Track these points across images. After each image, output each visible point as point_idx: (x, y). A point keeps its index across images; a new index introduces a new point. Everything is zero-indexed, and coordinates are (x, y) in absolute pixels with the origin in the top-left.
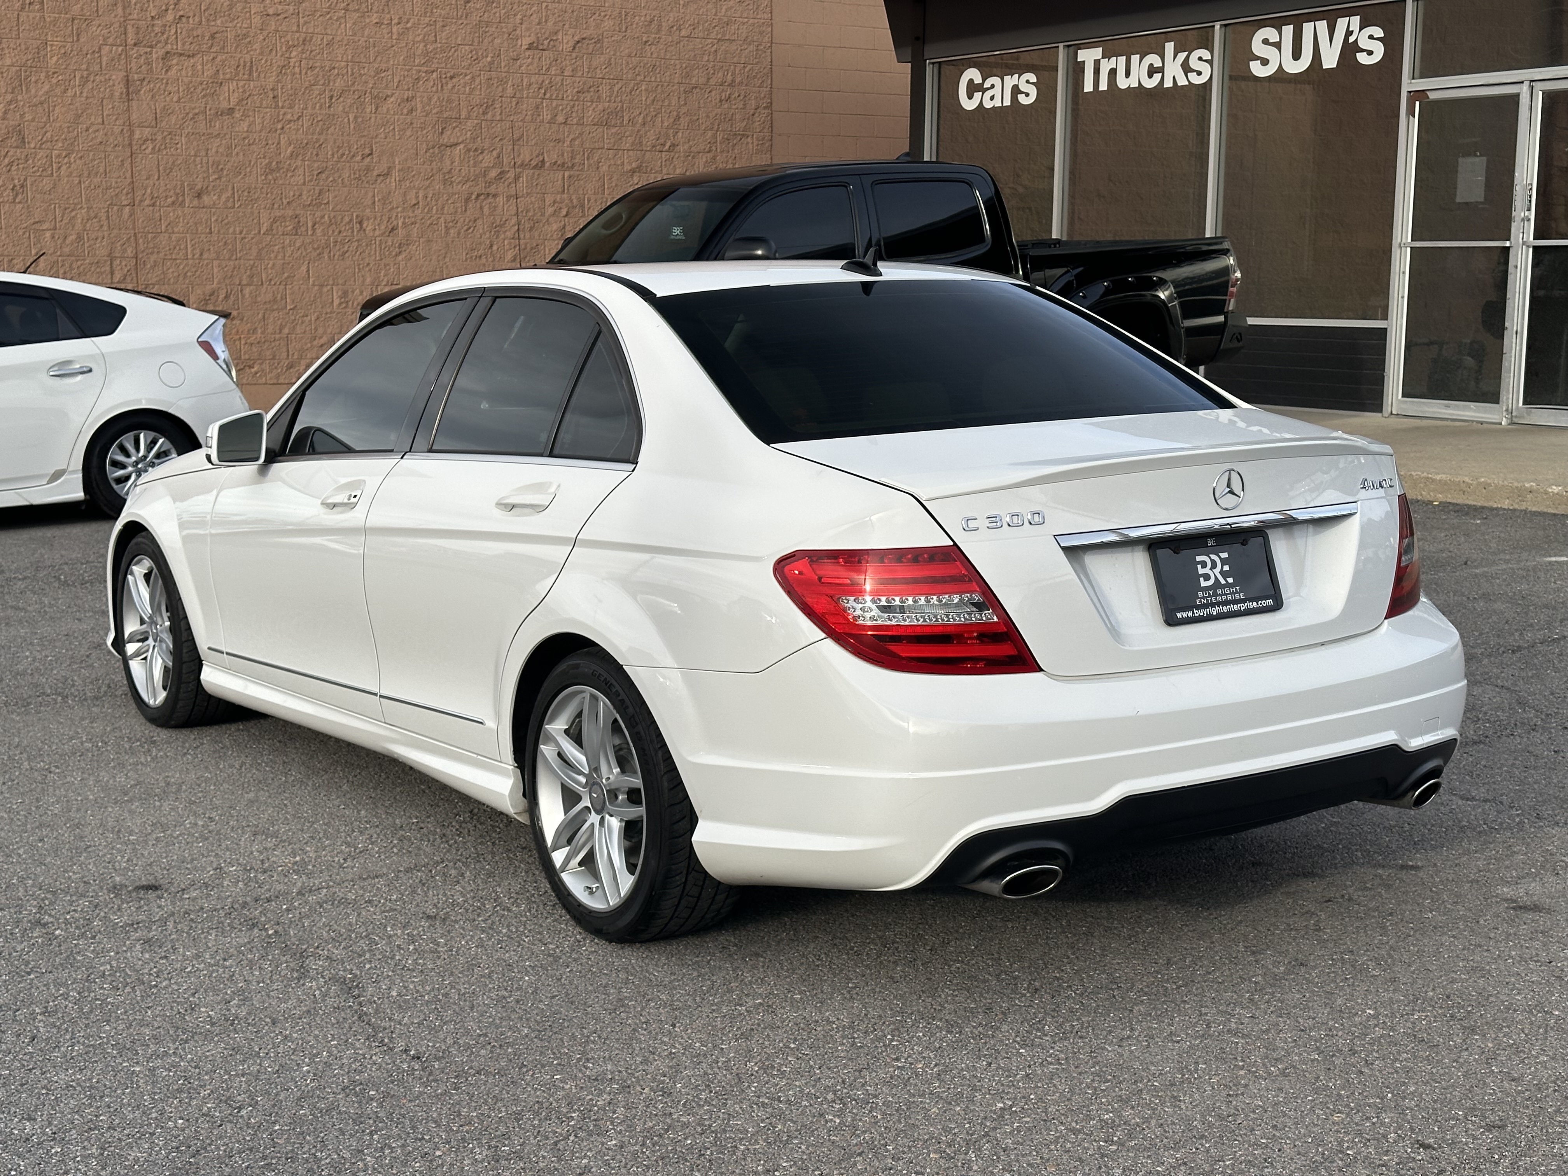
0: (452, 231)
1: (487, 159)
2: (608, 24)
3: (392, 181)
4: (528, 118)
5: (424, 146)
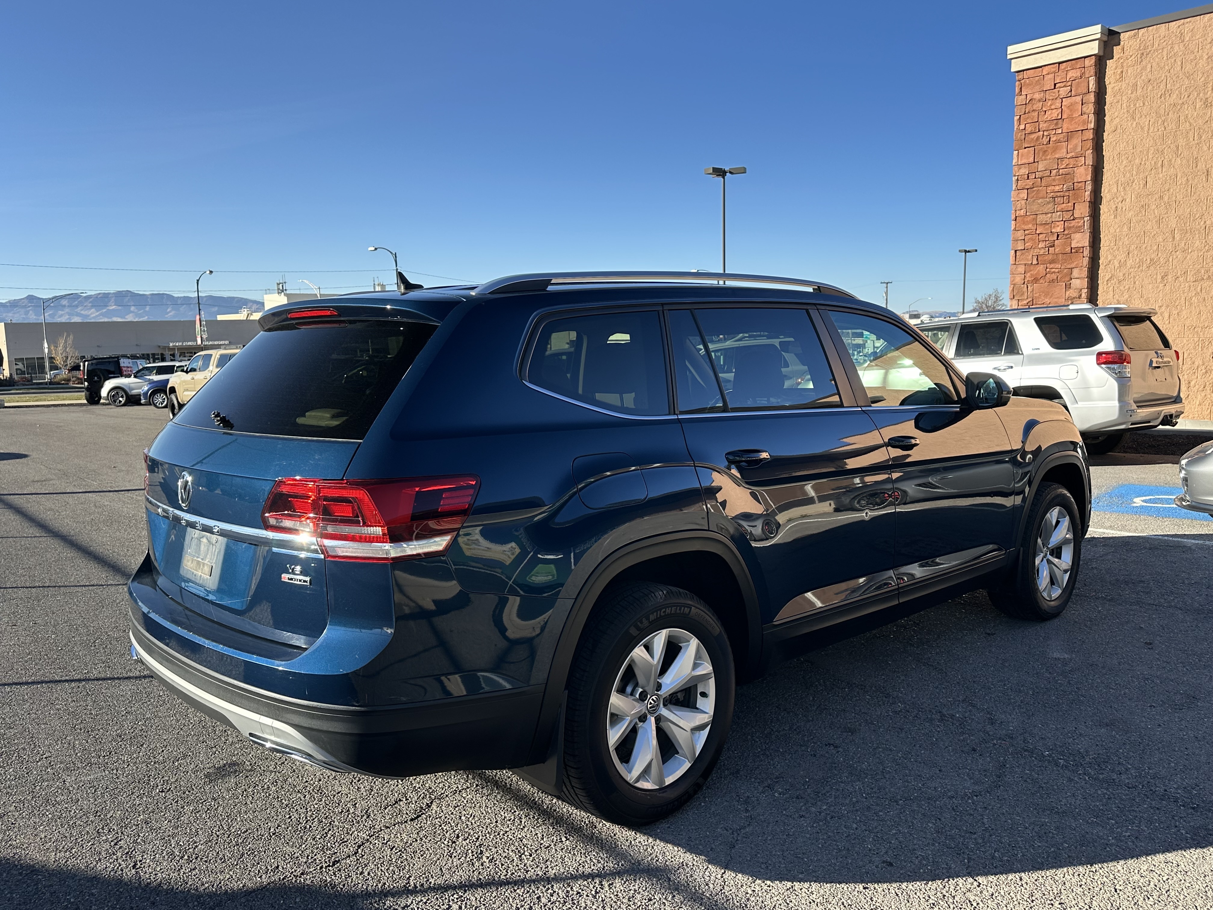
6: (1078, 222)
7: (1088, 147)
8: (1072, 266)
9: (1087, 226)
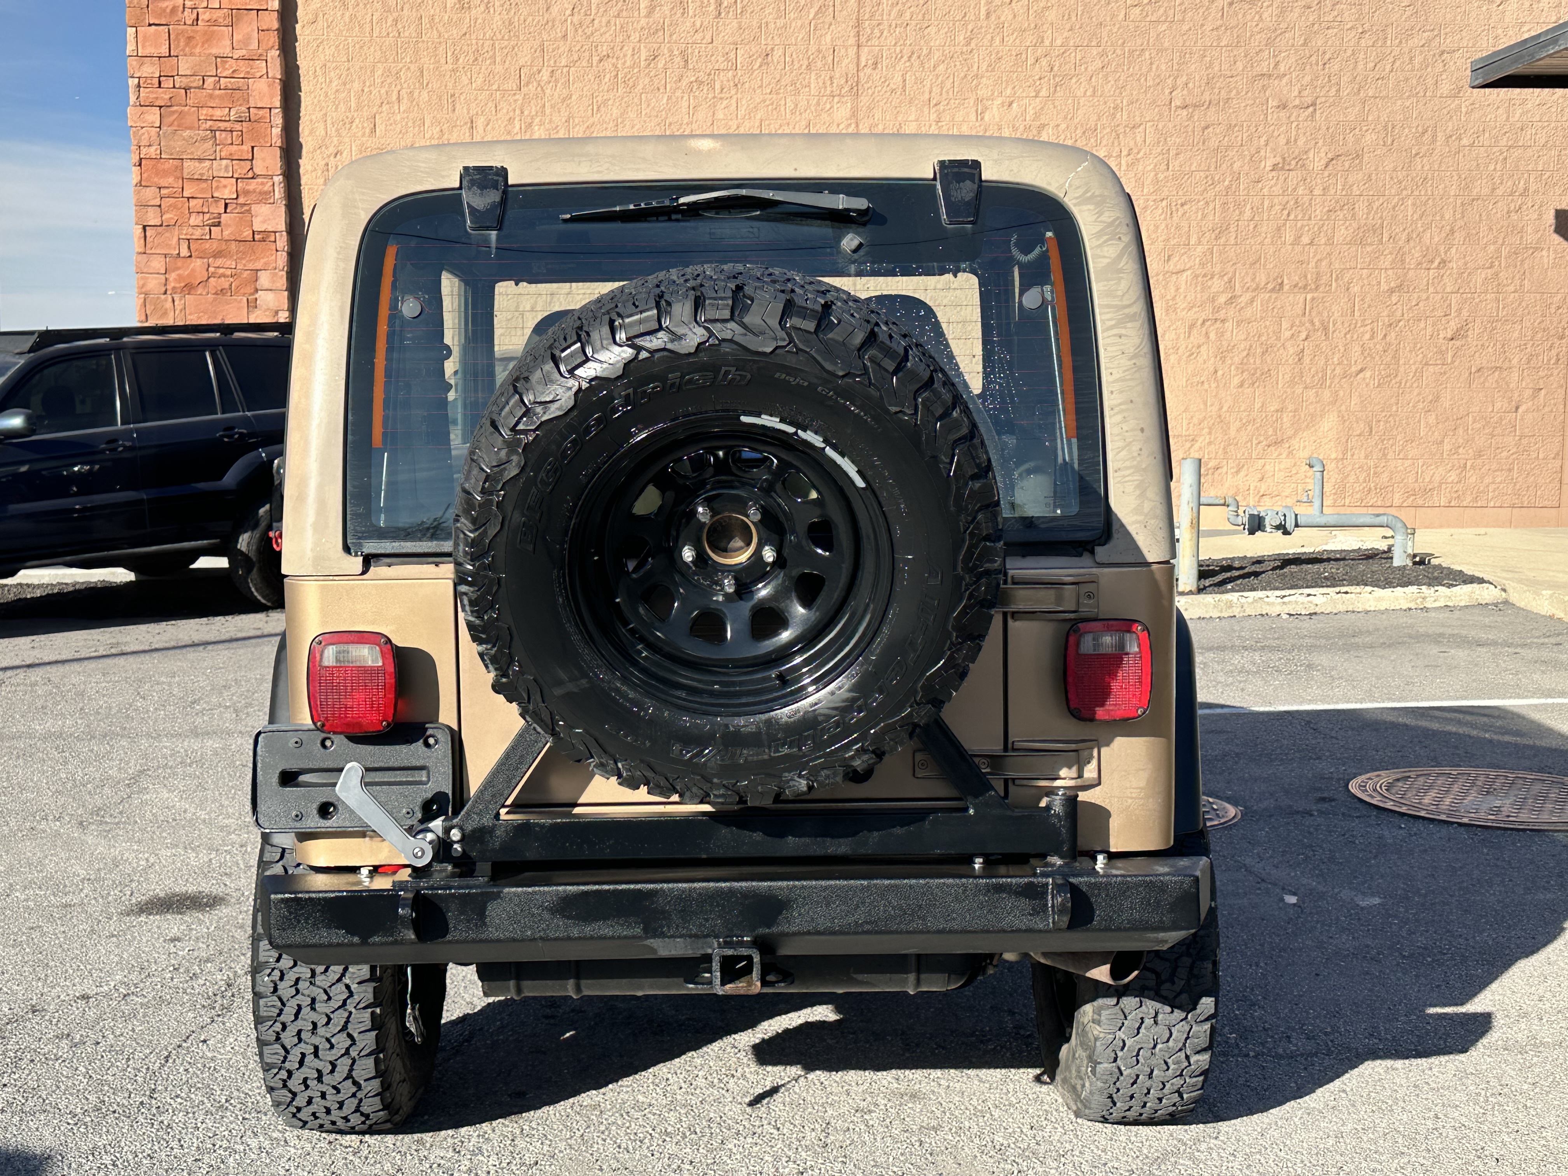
1: (1217, 285)
2: (1370, 138)
4: (1269, 240)
7: (271, 44)
8: (258, 265)
9: (279, 193)
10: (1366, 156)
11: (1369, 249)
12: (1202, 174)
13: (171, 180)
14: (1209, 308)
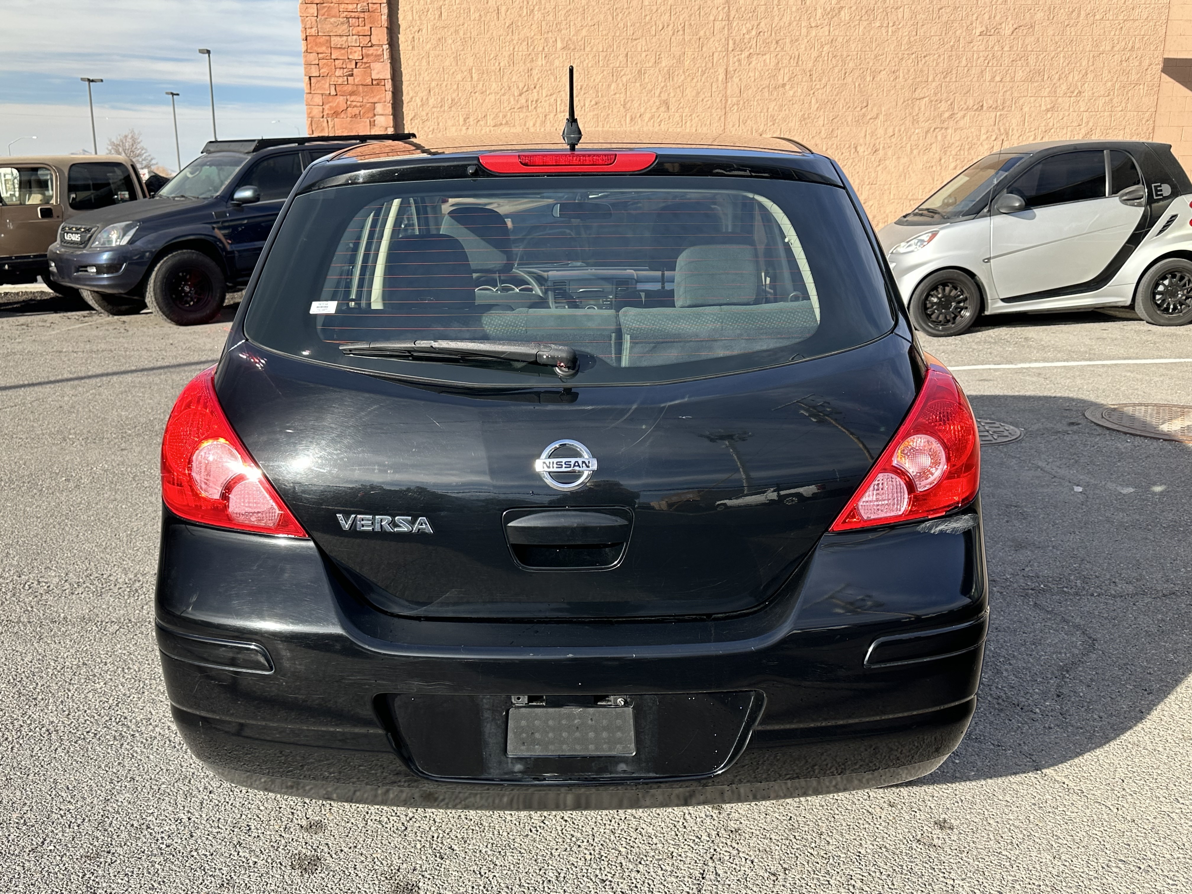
0: (915, 152)
1: (943, 106)
2: (1040, 15)
3: (878, 122)
4: (975, 79)
5: (902, 101)
6: (377, 50)
8: (375, 100)
9: (386, 55)
10: (1037, 27)
11: (1036, 84)
12: (937, 38)
13: (323, 49)
14: (938, 120)
